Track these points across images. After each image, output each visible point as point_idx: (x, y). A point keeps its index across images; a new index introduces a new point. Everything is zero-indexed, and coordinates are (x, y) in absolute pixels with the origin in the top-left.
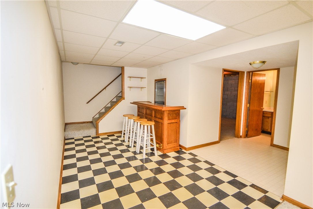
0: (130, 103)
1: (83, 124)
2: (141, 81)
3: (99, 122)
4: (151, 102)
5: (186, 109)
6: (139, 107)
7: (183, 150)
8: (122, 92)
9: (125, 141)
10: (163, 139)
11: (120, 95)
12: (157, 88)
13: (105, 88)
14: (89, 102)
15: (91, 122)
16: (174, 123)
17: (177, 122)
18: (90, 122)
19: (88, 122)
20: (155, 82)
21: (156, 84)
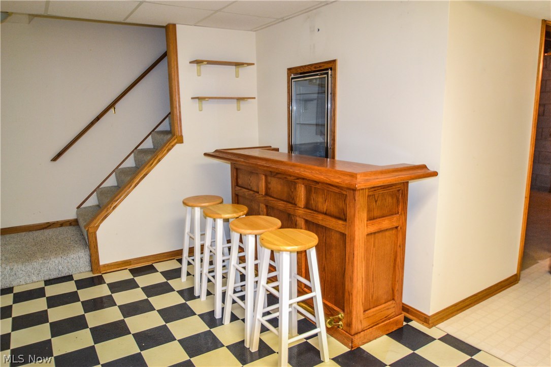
0: (206, 154)
1: (48, 232)
2: (237, 76)
3: (98, 226)
4: (277, 150)
5: (435, 174)
6: (237, 169)
7: (415, 324)
8: (172, 115)
9: (197, 294)
10: (350, 294)
11: (165, 126)
12: (296, 100)
13: (112, 105)
14: (59, 155)
15: (74, 223)
16: (387, 230)
17: (397, 228)
18: (68, 221)
19: (62, 224)
20: (289, 76)
21: (293, 84)
